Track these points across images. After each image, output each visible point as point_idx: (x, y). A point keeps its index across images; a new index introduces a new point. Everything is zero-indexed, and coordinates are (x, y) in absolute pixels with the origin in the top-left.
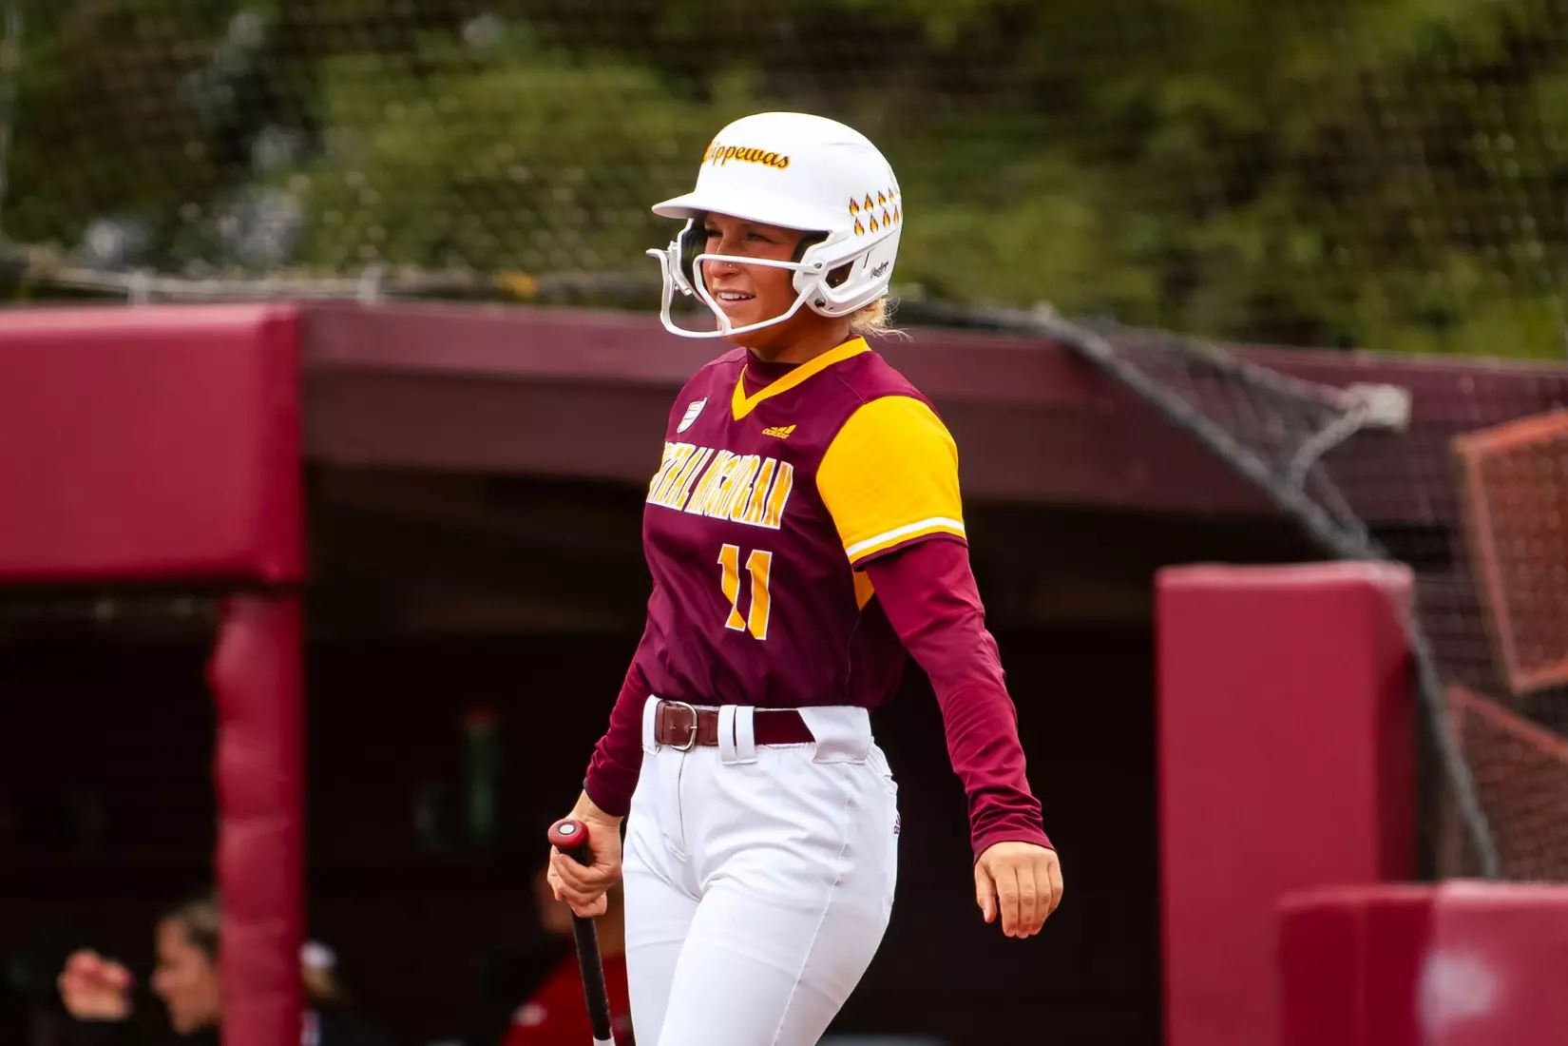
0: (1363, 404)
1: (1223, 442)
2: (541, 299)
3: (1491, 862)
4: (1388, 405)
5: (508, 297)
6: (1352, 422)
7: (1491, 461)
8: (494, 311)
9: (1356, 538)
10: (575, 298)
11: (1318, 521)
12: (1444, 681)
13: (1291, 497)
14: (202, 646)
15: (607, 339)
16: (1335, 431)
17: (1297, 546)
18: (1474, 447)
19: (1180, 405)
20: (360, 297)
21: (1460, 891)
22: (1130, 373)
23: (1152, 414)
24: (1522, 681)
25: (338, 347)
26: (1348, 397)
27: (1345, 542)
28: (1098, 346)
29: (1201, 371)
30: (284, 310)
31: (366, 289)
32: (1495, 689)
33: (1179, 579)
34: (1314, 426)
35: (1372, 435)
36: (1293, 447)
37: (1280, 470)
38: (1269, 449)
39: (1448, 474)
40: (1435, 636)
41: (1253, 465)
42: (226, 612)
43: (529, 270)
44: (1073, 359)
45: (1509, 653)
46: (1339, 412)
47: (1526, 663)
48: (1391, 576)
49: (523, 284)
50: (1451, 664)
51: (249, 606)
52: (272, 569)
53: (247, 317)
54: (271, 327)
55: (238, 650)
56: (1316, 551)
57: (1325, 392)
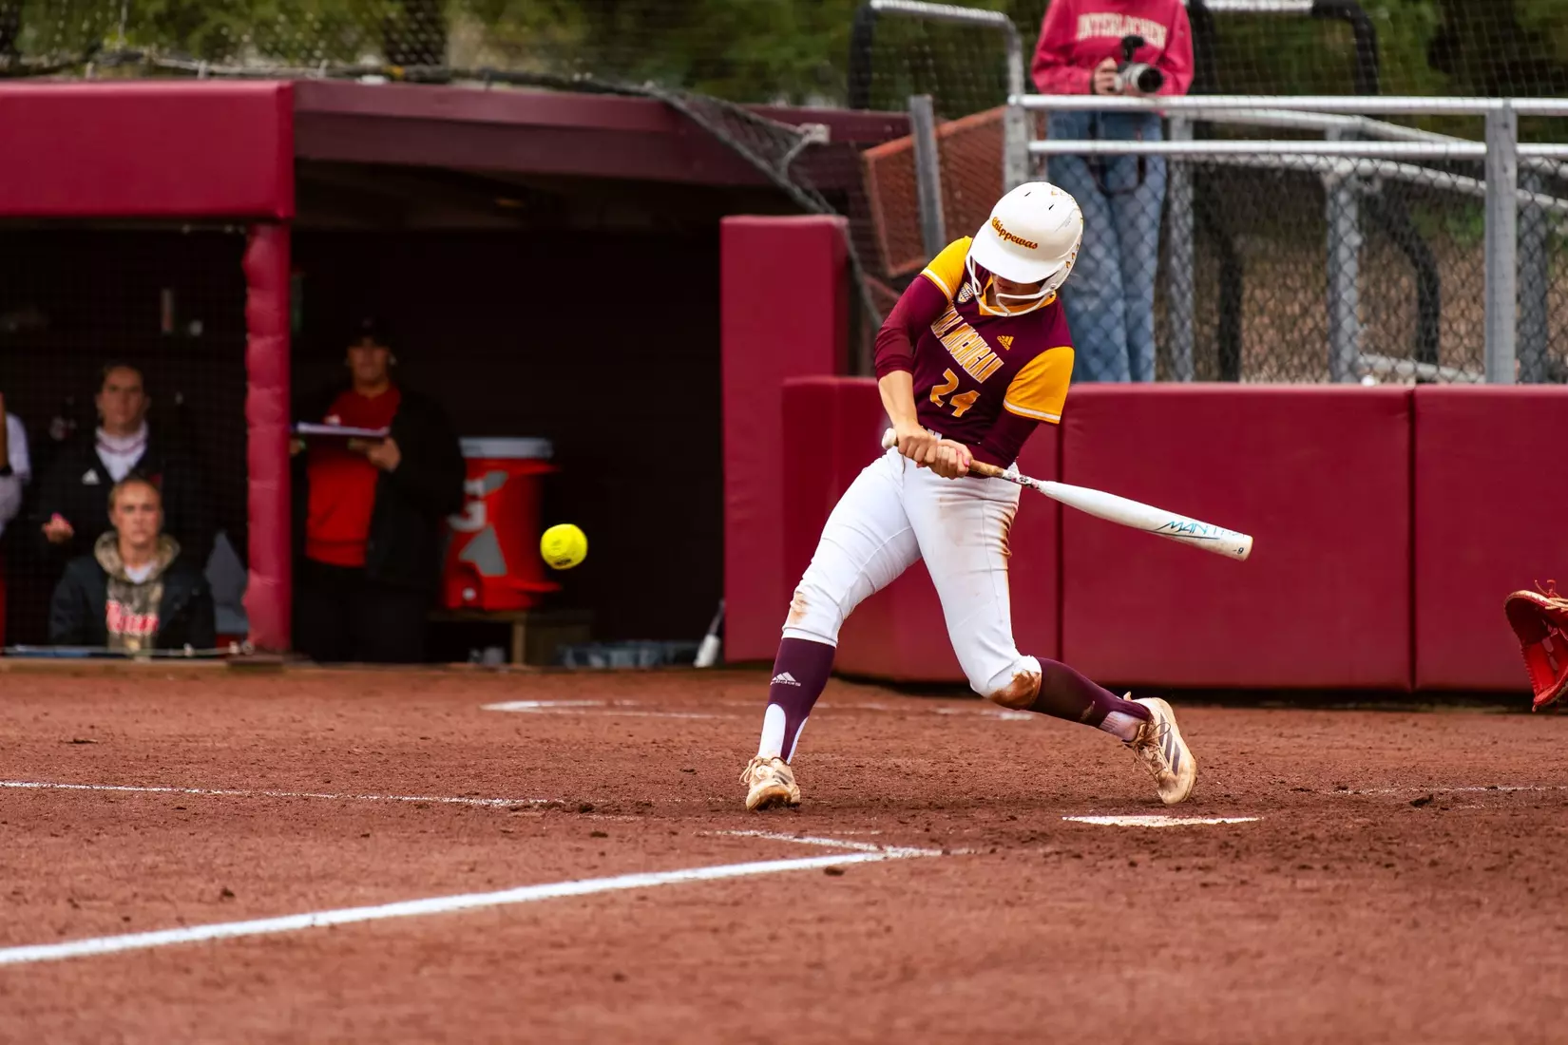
0: (808, 133)
1: (747, 154)
2: (406, 79)
4: (820, 133)
6: (807, 140)
7: (880, 162)
10: (423, 79)
11: (797, 191)
12: (866, 271)
13: (783, 180)
14: (240, 245)
15: (442, 99)
16: (798, 146)
17: (781, 202)
18: (871, 154)
19: (723, 133)
20: (317, 76)
22: (697, 116)
23: (713, 138)
24: (893, 272)
25: (309, 102)
26: (800, 130)
27: (812, 204)
28: (680, 104)
29: (729, 115)
30: (288, 82)
31: (319, 72)
32: (882, 277)
33: (728, 221)
34: (789, 146)
35: (814, 147)
36: (780, 155)
37: (776, 167)
38: (771, 157)
39: (856, 170)
40: (858, 249)
41: (763, 164)
42: (254, 233)
43: (399, 64)
44: (667, 108)
45: (887, 258)
46: (800, 137)
47: (895, 264)
48: (835, 220)
49: (397, 72)
50: (866, 265)
51: (265, 230)
52: (281, 213)
53: (270, 86)
54: (281, 91)
55: (261, 252)
56: (802, 210)
57: (791, 127)
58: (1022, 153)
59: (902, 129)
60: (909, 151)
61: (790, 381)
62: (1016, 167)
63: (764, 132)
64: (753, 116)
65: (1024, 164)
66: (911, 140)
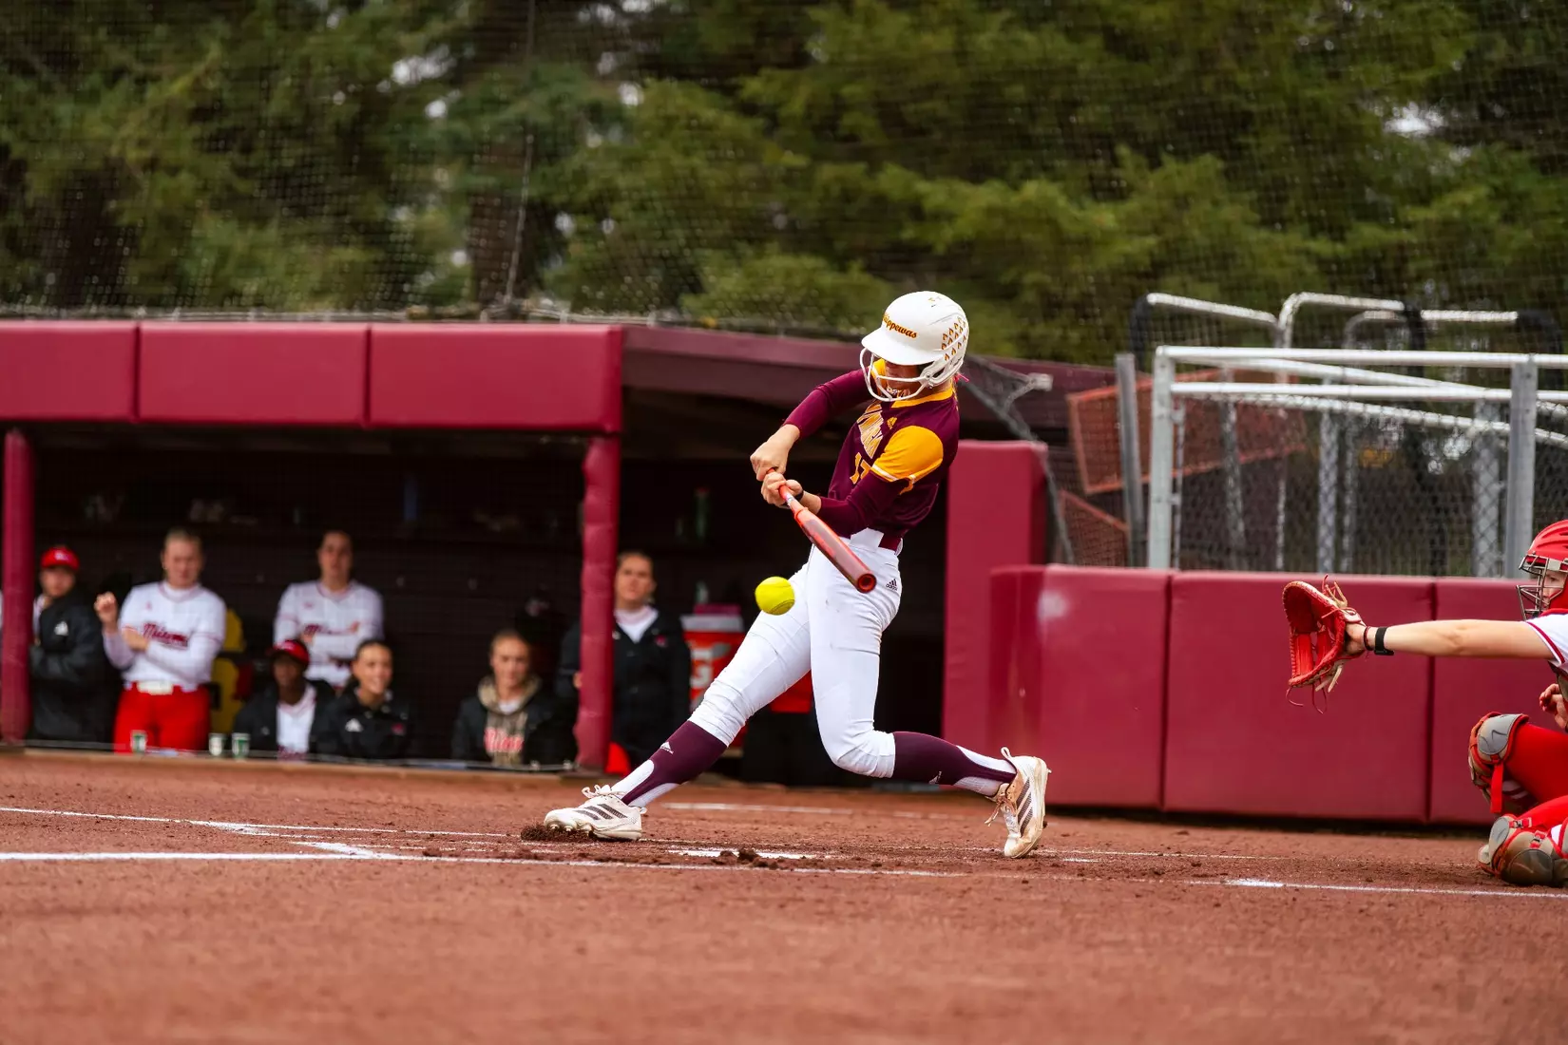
0: (1034, 381)
1: (979, 394)
2: (718, 328)
3: (1071, 558)
4: (1044, 381)
5: (705, 326)
6: (1031, 386)
7: (1080, 404)
8: (699, 331)
9: (1025, 432)
10: (731, 328)
11: (1014, 425)
12: (1058, 488)
13: (1003, 414)
14: (578, 460)
15: (742, 344)
16: (1022, 390)
17: (1004, 433)
18: (1075, 399)
20: (648, 323)
21: (1055, 569)
24: (1089, 490)
25: (637, 342)
26: (1029, 378)
27: (1022, 433)
30: (617, 327)
31: (650, 320)
32: (1077, 491)
34: (1014, 388)
35: (1037, 394)
36: (1006, 396)
37: (999, 404)
38: (996, 397)
39: (1065, 408)
40: (1054, 470)
41: (989, 402)
42: (591, 443)
43: (714, 317)
45: (1084, 476)
46: (1025, 383)
47: (1092, 483)
48: (1040, 447)
49: (711, 321)
50: (1061, 482)
51: (599, 441)
52: (609, 427)
53: (601, 329)
54: (611, 334)
55: (595, 458)
56: (1012, 436)
57: (1020, 375)
58: (1165, 392)
59: (1110, 380)
60: (1113, 399)
61: (997, 571)
62: (1162, 403)
63: (998, 378)
64: (994, 367)
65: (1167, 400)
66: (1117, 390)
